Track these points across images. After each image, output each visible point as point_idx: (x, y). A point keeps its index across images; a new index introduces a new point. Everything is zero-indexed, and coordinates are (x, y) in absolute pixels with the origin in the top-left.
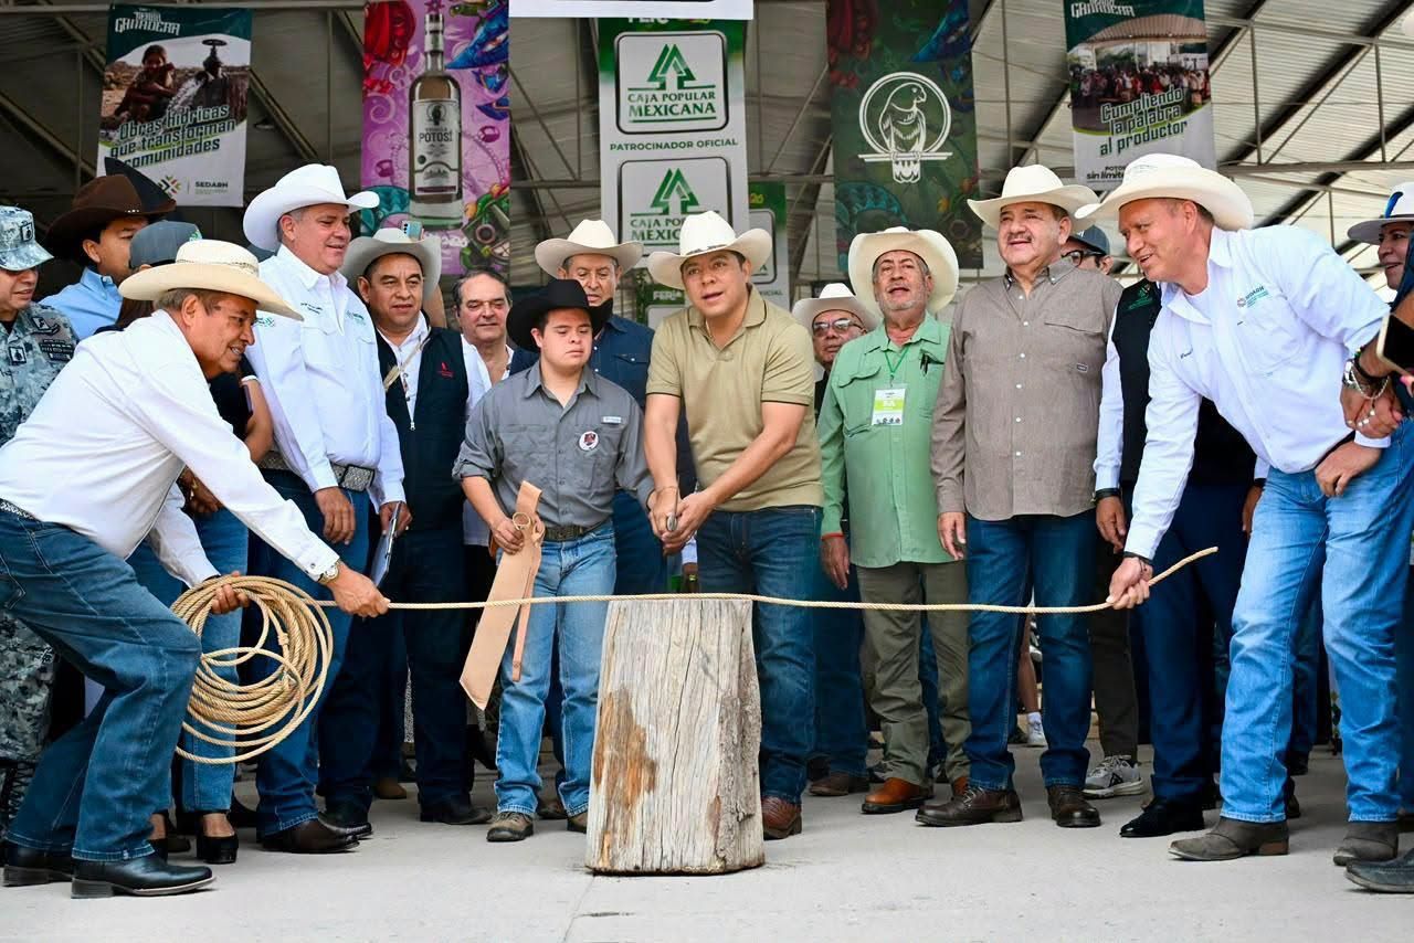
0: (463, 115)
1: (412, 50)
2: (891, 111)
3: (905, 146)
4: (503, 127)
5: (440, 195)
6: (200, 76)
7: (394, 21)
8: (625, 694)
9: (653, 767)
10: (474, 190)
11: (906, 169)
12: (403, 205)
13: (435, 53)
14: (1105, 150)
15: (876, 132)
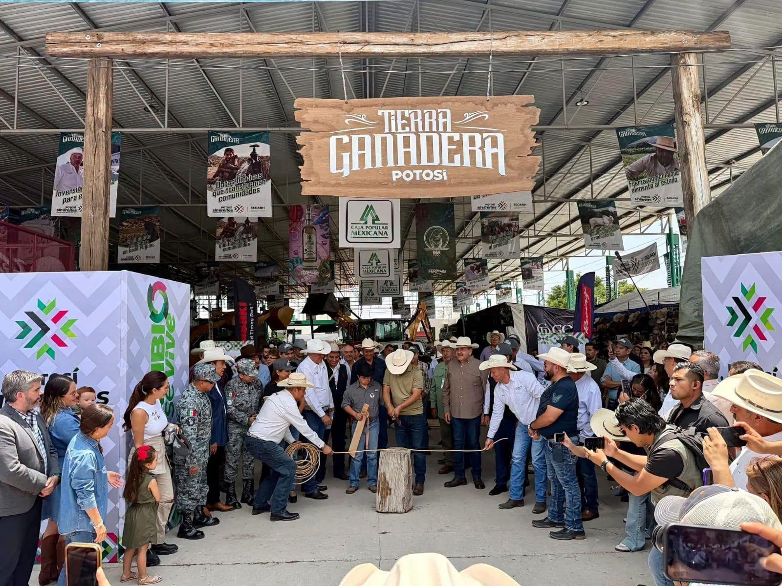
0: (317, 238)
1: (303, 219)
2: (433, 236)
3: (437, 246)
4: (328, 241)
5: (311, 260)
6: (244, 225)
7: (297, 210)
8: (384, 473)
9: (390, 490)
10: (320, 259)
11: (437, 253)
12: (301, 263)
13: (309, 220)
14: (490, 248)
15: (428, 242)
